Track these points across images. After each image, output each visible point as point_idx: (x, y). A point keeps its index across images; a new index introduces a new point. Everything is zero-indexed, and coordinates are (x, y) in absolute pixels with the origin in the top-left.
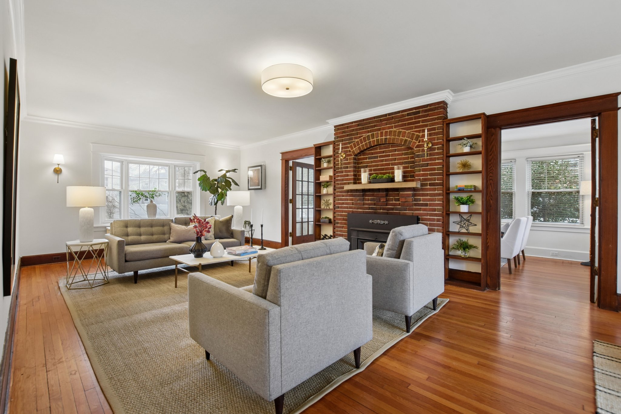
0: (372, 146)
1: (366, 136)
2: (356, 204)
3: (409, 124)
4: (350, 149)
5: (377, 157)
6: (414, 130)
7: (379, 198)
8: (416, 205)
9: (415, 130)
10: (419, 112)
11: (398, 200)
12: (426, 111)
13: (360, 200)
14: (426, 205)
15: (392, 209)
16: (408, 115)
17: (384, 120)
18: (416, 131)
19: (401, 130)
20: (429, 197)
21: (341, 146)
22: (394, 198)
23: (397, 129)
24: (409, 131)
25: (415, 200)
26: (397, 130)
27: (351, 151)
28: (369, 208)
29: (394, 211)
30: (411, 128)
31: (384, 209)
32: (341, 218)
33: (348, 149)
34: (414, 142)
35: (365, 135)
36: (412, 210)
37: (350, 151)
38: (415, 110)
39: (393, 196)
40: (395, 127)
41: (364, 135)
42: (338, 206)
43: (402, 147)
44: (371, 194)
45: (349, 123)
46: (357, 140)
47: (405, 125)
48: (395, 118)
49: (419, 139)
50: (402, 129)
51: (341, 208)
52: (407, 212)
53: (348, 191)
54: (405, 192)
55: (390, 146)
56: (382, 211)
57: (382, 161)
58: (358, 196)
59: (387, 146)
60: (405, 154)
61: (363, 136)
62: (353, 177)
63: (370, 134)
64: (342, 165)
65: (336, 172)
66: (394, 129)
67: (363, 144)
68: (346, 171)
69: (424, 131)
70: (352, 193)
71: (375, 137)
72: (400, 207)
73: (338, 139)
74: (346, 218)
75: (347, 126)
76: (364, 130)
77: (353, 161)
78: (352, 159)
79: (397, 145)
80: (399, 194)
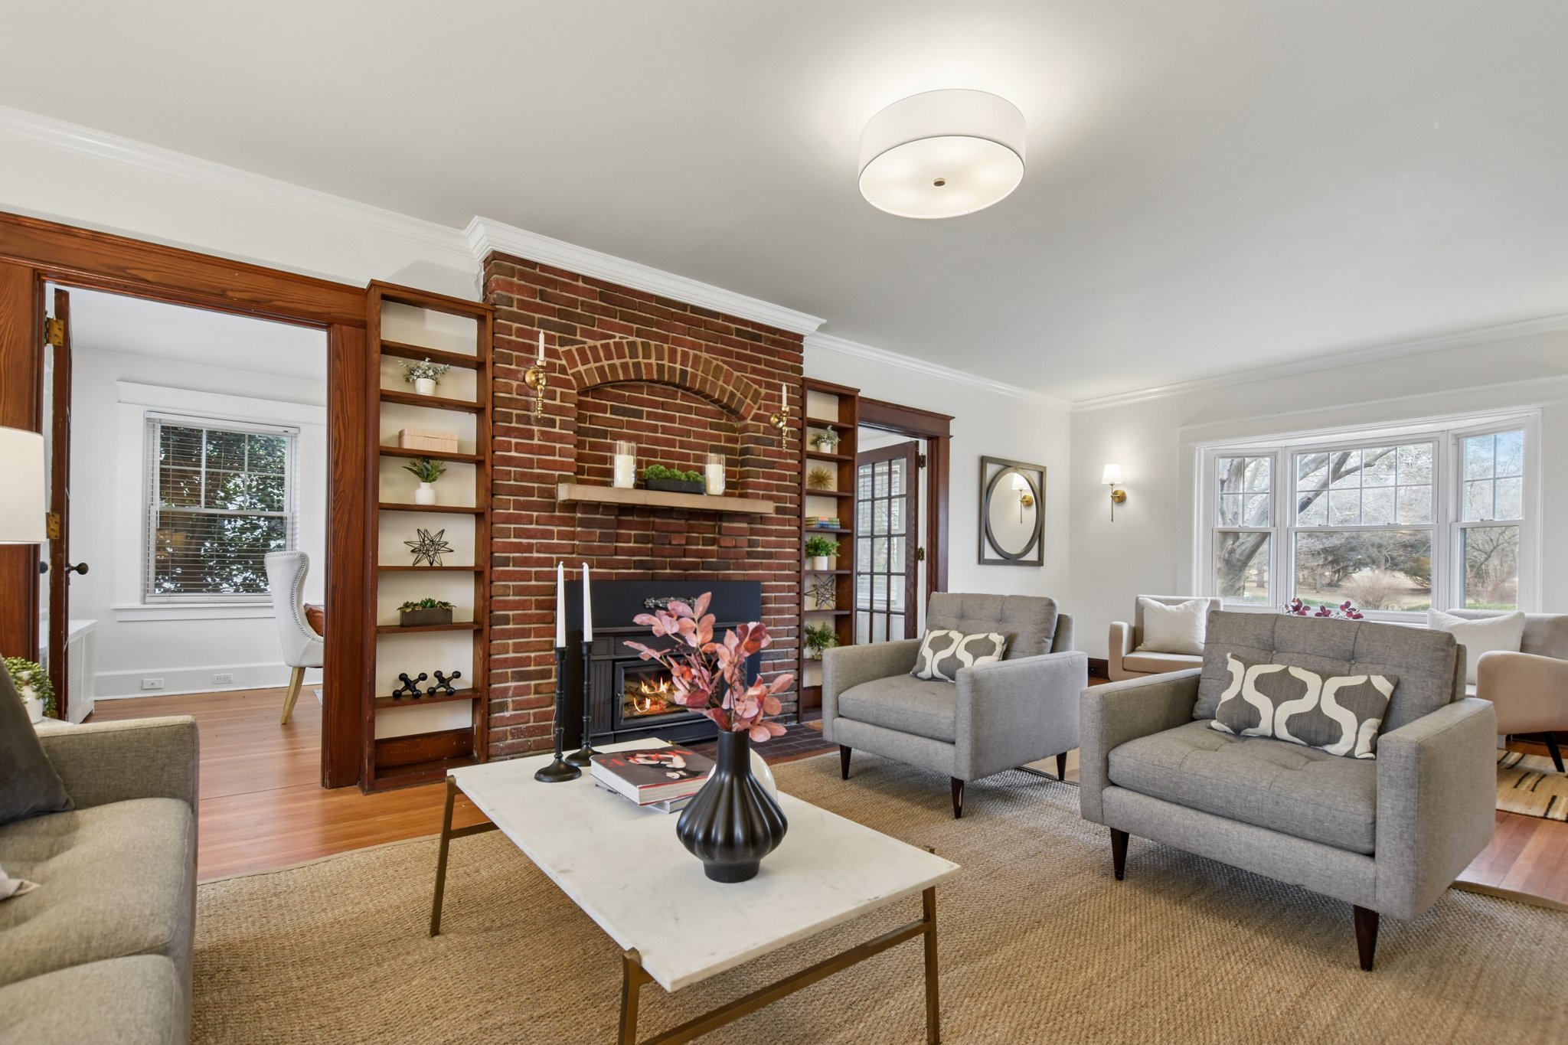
0: (644, 378)
1: (624, 341)
2: (588, 551)
3: (739, 356)
4: (564, 362)
5: (639, 414)
6: (748, 375)
7: (668, 534)
8: (750, 555)
9: (751, 376)
10: (758, 338)
11: (713, 542)
12: (774, 342)
13: (603, 537)
14: (770, 556)
15: (695, 566)
16: (739, 332)
17: (681, 319)
18: (755, 381)
19: (721, 363)
20: (774, 538)
21: (542, 344)
22: (703, 537)
23: (714, 359)
24: (739, 374)
25: (751, 543)
26: (714, 361)
27: (570, 372)
28: (632, 564)
29: (701, 572)
30: (743, 369)
31: (674, 566)
32: (527, 601)
33: (558, 362)
34: (749, 405)
35: (620, 338)
36: (744, 567)
37: (563, 370)
38: (753, 328)
39: (701, 531)
40: (709, 350)
41: (618, 335)
42: (513, 555)
43: (709, 407)
44: (639, 522)
45: (563, 271)
46: (591, 342)
48: (709, 327)
49: (760, 401)
50: (724, 362)
52: (731, 572)
53: (572, 505)
54: (734, 522)
55: (679, 394)
57: (654, 429)
58: (601, 524)
59: (670, 391)
60: (712, 426)
61: (614, 337)
62: (573, 460)
63: (639, 340)
64: (528, 411)
65: (502, 431)
66: (705, 355)
67: (614, 364)
68: (545, 436)
69: (769, 386)
70: (572, 515)
71: (654, 357)
72: (714, 560)
73: (515, 309)
74: (547, 598)
75: (552, 276)
76: (621, 322)
77: (573, 406)
78: (571, 400)
79: (699, 397)
80: (714, 526)
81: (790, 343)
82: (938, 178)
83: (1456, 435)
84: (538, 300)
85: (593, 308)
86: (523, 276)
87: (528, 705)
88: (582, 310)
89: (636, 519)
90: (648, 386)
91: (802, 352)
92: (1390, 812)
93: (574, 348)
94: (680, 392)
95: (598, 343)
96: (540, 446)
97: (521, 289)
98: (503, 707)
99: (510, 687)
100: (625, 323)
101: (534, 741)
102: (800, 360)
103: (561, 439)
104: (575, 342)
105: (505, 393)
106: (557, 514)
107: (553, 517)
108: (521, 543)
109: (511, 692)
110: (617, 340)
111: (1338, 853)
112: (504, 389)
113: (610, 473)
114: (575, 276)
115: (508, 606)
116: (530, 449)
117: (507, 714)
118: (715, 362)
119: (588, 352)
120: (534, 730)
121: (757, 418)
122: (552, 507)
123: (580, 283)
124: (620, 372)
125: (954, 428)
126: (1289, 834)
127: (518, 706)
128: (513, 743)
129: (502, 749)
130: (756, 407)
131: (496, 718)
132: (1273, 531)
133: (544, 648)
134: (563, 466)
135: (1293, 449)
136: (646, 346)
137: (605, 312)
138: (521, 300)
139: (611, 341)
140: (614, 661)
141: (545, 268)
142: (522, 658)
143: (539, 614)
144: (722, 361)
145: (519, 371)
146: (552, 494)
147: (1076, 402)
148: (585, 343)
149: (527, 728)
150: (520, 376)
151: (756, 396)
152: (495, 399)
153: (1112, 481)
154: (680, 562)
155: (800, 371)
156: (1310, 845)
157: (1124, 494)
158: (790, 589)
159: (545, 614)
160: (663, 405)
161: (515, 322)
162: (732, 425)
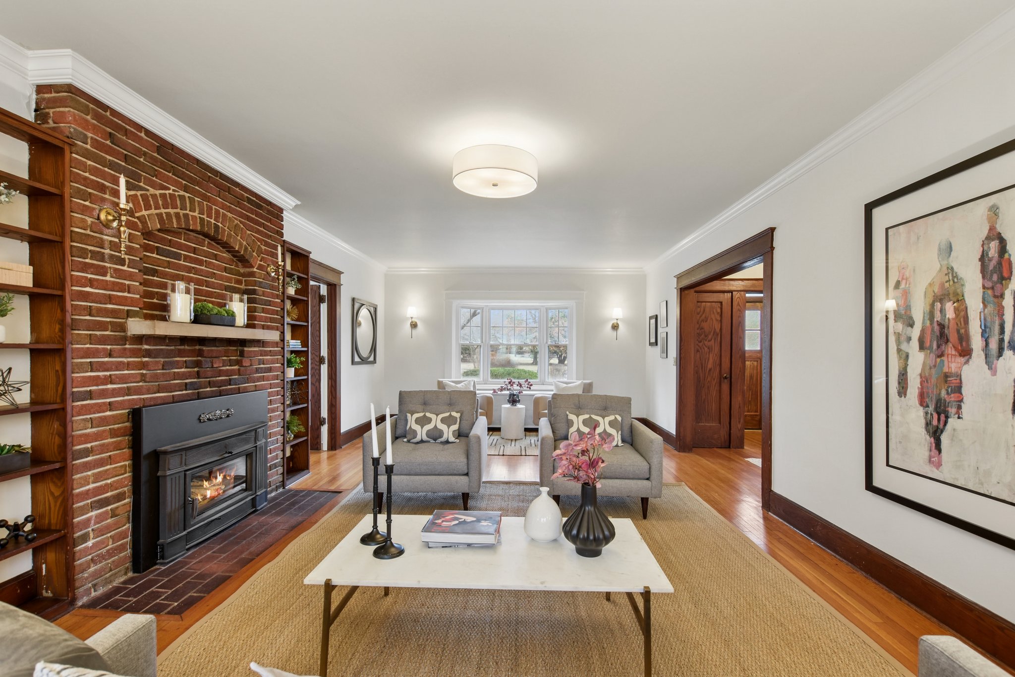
0: (191, 228)
1: (177, 194)
2: (155, 378)
4: (131, 205)
5: (178, 256)
7: (211, 359)
8: (258, 371)
9: (255, 235)
10: (260, 207)
11: (237, 362)
12: (269, 212)
13: (165, 365)
14: (268, 370)
15: (226, 383)
16: (249, 201)
18: (258, 239)
19: (239, 223)
21: (123, 189)
22: (230, 360)
23: (235, 218)
24: (249, 232)
25: (259, 362)
27: (137, 215)
28: (186, 386)
29: (229, 387)
30: (251, 229)
31: (212, 385)
32: (104, 431)
34: (255, 257)
35: (174, 190)
36: (254, 381)
38: (257, 199)
39: (230, 355)
40: (231, 211)
41: (171, 187)
42: (88, 389)
43: (224, 255)
44: (189, 350)
46: (152, 191)
47: (249, 218)
49: (262, 255)
51: (103, 394)
53: (140, 339)
54: (251, 347)
55: (206, 242)
56: (208, 389)
57: (189, 270)
58: (166, 355)
59: (200, 240)
60: (229, 271)
61: (169, 189)
62: (138, 296)
63: (187, 195)
64: (102, 248)
65: (80, 266)
66: (229, 215)
67: (170, 213)
68: (118, 273)
69: (267, 244)
70: (139, 346)
71: (197, 211)
72: (236, 377)
73: (88, 147)
74: (120, 425)
75: (120, 122)
76: (174, 176)
77: (138, 246)
78: (138, 242)
79: (219, 246)
80: (237, 350)
81: (275, 213)
82: (495, 182)
83: (546, 308)
84: (108, 142)
85: (154, 160)
86: (97, 116)
87: (108, 529)
88: (144, 160)
89: (186, 347)
90: (185, 233)
91: (282, 221)
92: (656, 463)
93: (139, 193)
94: (207, 241)
95: (158, 192)
96: (113, 283)
97: (95, 129)
98: (85, 538)
99: (91, 517)
100: (176, 178)
101: (113, 562)
102: (282, 227)
103: (130, 276)
104: (141, 189)
105: (81, 228)
106: (127, 346)
107: (125, 349)
108: (98, 376)
109: (93, 522)
110: (171, 192)
111: (640, 481)
112: (81, 225)
113: (166, 308)
114: (140, 127)
115: (87, 438)
116: (105, 285)
117: (90, 543)
118: (236, 222)
119: (150, 199)
120: (113, 552)
121: (260, 267)
122: (124, 340)
123: (143, 135)
124: (174, 221)
125: (343, 279)
126: (623, 479)
127: (99, 532)
128: (96, 570)
129: (87, 578)
130: (259, 259)
131: (80, 550)
132: (482, 345)
133: (120, 473)
134: (132, 302)
135: (491, 307)
136: (192, 201)
137: (163, 166)
138: (96, 139)
139: (167, 192)
140: (186, 471)
141: (114, 113)
142: (101, 486)
143: (115, 442)
144: (240, 221)
145: (94, 209)
146: (122, 328)
147: (389, 268)
148: (148, 190)
149: (108, 551)
150: (95, 214)
151: (260, 252)
152: (73, 234)
153: (412, 316)
154: (217, 381)
155: (282, 235)
156: (631, 480)
157: (416, 323)
158: (277, 393)
159: (121, 441)
160: (194, 251)
161: (90, 160)
162: (239, 270)
